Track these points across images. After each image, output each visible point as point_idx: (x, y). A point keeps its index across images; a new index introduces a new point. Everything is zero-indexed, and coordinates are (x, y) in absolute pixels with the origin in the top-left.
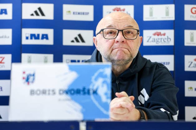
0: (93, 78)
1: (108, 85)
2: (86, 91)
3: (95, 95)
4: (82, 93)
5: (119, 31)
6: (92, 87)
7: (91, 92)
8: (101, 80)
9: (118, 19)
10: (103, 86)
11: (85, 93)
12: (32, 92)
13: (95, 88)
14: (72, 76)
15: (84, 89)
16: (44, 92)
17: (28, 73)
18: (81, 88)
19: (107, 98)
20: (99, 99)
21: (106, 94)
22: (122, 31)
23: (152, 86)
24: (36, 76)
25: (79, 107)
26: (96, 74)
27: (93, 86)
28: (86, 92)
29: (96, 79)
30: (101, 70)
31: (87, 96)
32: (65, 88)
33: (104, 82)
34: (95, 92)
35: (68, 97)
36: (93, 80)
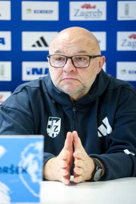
0: (23, 153)
1: (39, 162)
2: (14, 169)
3: (24, 173)
4: (9, 171)
5: (67, 58)
6: (21, 165)
7: (20, 170)
8: (31, 156)
9: (67, 42)
10: (33, 163)
11: (13, 172)
13: (24, 166)
15: (12, 166)
18: (9, 166)
19: (38, 178)
21: (37, 173)
22: (71, 58)
23: (115, 116)
26: (26, 149)
27: (23, 163)
29: (26, 155)
30: (32, 145)
31: (15, 175)
33: (35, 159)
36: (22, 157)
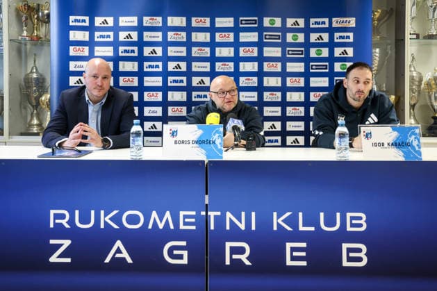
0: (213, 133)
3: (214, 144)
4: (206, 143)
7: (212, 142)
8: (217, 135)
12: (176, 142)
13: (214, 140)
14: (200, 132)
15: (207, 140)
16: (183, 142)
17: (173, 130)
18: (205, 140)
20: (216, 147)
24: (178, 132)
25: (204, 151)
27: (213, 138)
28: (208, 142)
31: (209, 144)
32: (196, 140)
34: (214, 142)
35: (197, 145)
36: (212, 135)
